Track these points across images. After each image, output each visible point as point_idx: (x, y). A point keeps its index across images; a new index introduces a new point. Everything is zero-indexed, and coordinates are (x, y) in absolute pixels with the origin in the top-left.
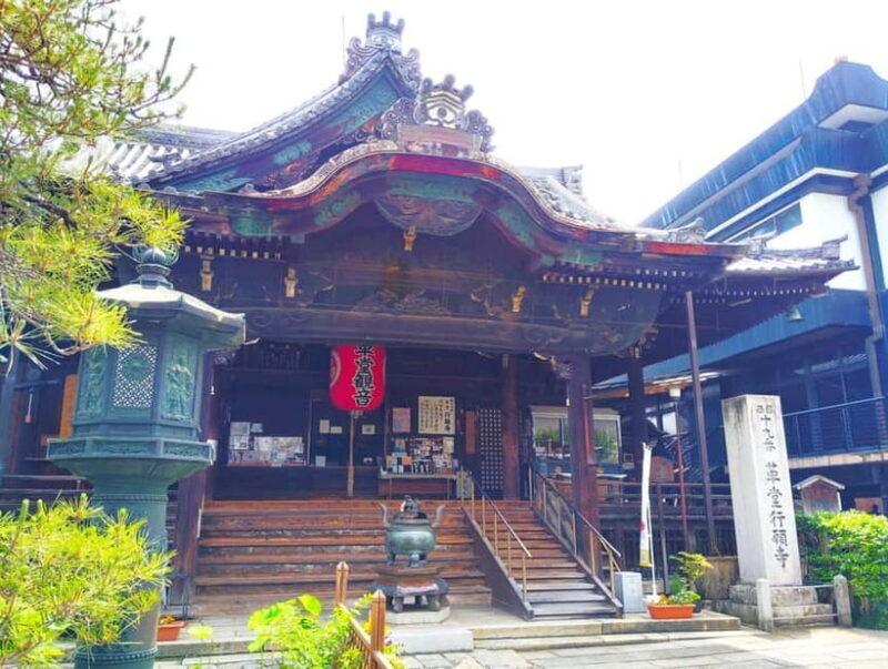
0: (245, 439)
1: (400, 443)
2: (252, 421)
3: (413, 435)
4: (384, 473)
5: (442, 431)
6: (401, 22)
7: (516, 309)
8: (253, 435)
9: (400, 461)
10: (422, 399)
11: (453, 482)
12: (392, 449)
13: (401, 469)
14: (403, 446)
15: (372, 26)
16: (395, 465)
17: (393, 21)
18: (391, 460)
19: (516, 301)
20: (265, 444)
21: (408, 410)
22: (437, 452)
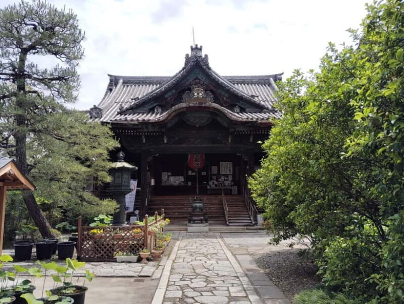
0: (166, 177)
1: (214, 177)
2: (168, 172)
3: (219, 175)
4: (208, 187)
5: (228, 173)
6: (201, 47)
7: (230, 141)
8: (168, 176)
9: (213, 183)
10: (221, 163)
11: (231, 190)
12: (211, 179)
13: (214, 185)
14: (215, 178)
15: (192, 49)
16: (212, 184)
17: (199, 47)
18: (211, 183)
19: (230, 139)
20: (172, 178)
21: (216, 167)
22: (226, 180)
